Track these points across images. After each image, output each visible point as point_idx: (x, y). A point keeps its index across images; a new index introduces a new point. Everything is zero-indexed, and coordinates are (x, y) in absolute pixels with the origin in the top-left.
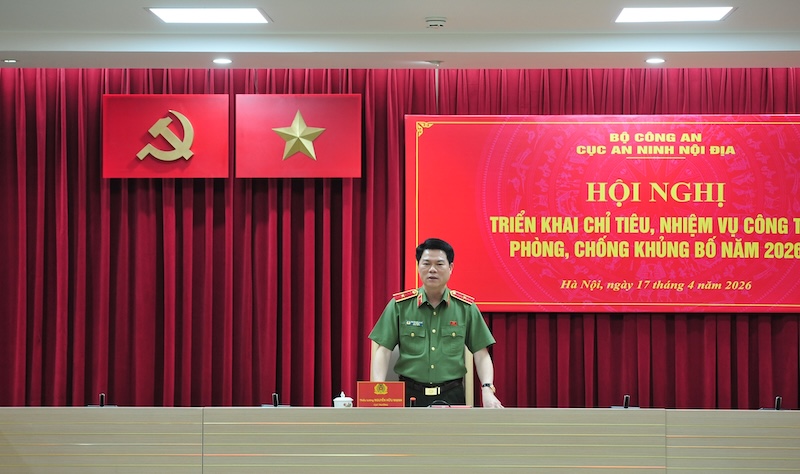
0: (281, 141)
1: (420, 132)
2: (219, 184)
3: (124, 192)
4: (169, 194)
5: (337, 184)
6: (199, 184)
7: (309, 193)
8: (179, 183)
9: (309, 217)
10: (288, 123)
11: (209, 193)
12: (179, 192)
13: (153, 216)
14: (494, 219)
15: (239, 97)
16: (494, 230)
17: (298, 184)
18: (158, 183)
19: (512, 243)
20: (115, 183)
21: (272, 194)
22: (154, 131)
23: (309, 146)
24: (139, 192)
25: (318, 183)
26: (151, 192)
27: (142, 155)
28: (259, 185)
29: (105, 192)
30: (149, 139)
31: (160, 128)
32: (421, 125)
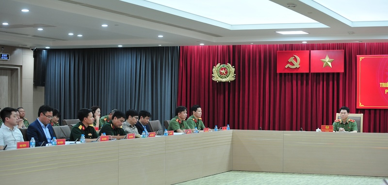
0: (322, 63)
1: (361, 60)
2: (307, 74)
3: (283, 77)
4: (294, 77)
5: (338, 74)
6: (302, 74)
7: (331, 77)
8: (297, 74)
9: (331, 83)
10: (325, 58)
11: (305, 76)
12: (297, 76)
13: (290, 83)
14: (381, 83)
15: (311, 51)
16: (381, 86)
17: (328, 74)
18: (292, 74)
19: (386, 90)
20: (281, 74)
21: (321, 76)
22: (290, 61)
23: (330, 64)
24: (287, 77)
25: (333, 74)
26: (290, 77)
27: (286, 67)
28: (318, 74)
29: (278, 77)
30: (288, 63)
31: (291, 60)
32: (361, 58)
